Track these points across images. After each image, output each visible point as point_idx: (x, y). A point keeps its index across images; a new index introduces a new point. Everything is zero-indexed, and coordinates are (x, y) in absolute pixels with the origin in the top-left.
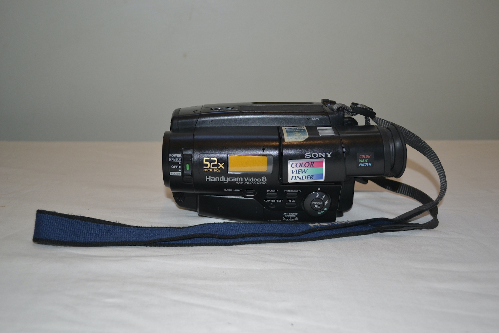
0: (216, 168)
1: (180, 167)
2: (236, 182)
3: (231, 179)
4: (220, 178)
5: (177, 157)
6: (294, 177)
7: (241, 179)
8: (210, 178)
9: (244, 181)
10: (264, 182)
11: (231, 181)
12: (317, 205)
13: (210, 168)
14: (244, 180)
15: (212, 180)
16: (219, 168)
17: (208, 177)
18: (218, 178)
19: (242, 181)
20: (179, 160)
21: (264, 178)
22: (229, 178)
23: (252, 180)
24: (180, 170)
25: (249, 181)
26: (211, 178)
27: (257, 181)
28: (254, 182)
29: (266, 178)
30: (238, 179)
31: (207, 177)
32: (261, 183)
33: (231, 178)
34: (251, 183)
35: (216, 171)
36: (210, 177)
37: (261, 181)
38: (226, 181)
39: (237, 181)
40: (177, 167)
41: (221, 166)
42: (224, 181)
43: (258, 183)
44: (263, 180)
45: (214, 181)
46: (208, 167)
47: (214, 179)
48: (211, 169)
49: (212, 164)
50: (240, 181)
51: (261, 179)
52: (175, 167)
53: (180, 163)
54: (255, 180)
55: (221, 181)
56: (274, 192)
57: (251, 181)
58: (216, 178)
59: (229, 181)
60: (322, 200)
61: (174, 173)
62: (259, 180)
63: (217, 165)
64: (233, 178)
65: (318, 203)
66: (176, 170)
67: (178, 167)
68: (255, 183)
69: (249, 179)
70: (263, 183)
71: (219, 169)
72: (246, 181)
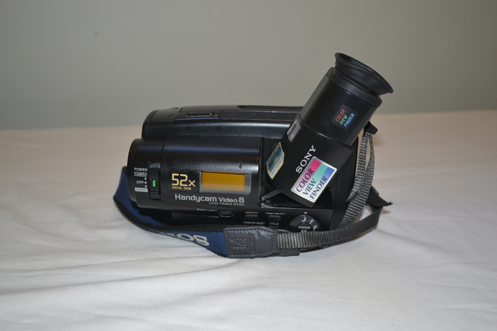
0: (186, 185)
1: (146, 183)
2: (209, 201)
3: (203, 199)
4: (191, 197)
5: (142, 171)
6: (312, 195)
7: (214, 199)
8: (179, 197)
9: (218, 201)
10: (241, 203)
11: (204, 200)
12: (304, 230)
13: (179, 185)
14: (218, 199)
15: (182, 199)
16: (189, 185)
17: (178, 195)
18: (189, 197)
19: (216, 201)
20: (145, 175)
21: (241, 199)
22: (201, 197)
23: (227, 200)
24: (146, 186)
25: (224, 201)
26: (181, 197)
27: (233, 202)
28: (229, 202)
29: (243, 198)
30: (212, 199)
31: (176, 195)
32: (238, 204)
33: (204, 197)
34: (226, 204)
35: (187, 189)
36: (179, 195)
37: (238, 202)
38: (198, 200)
39: (211, 201)
40: (142, 182)
41: (192, 183)
42: (195, 200)
43: (234, 204)
44: (240, 201)
45: (184, 199)
46: (177, 184)
47: (184, 198)
48: (181, 186)
49: (182, 181)
50: (213, 201)
51: (238, 200)
52: (140, 182)
53: (146, 179)
54: (231, 200)
55: (192, 200)
56: (254, 214)
57: (227, 202)
58: (187, 197)
59: (202, 200)
60: (309, 224)
61: (139, 188)
62: (235, 201)
63: (187, 183)
64: (205, 197)
65: (305, 228)
66: (142, 186)
67: (144, 182)
68: (231, 204)
69: (224, 199)
70: (240, 205)
71: (190, 187)
72: (221, 201)
